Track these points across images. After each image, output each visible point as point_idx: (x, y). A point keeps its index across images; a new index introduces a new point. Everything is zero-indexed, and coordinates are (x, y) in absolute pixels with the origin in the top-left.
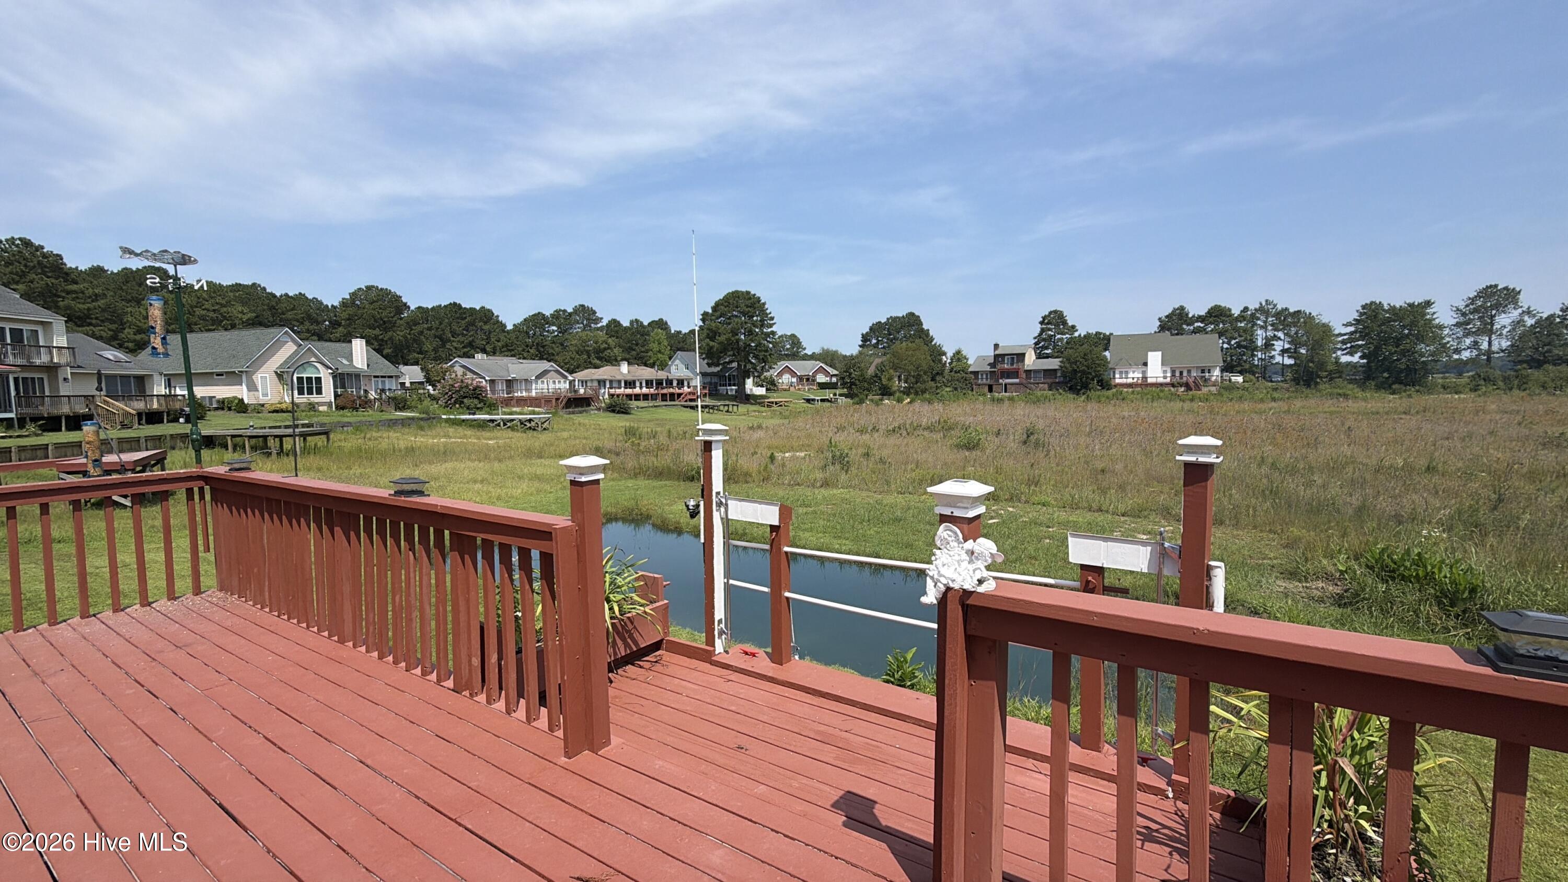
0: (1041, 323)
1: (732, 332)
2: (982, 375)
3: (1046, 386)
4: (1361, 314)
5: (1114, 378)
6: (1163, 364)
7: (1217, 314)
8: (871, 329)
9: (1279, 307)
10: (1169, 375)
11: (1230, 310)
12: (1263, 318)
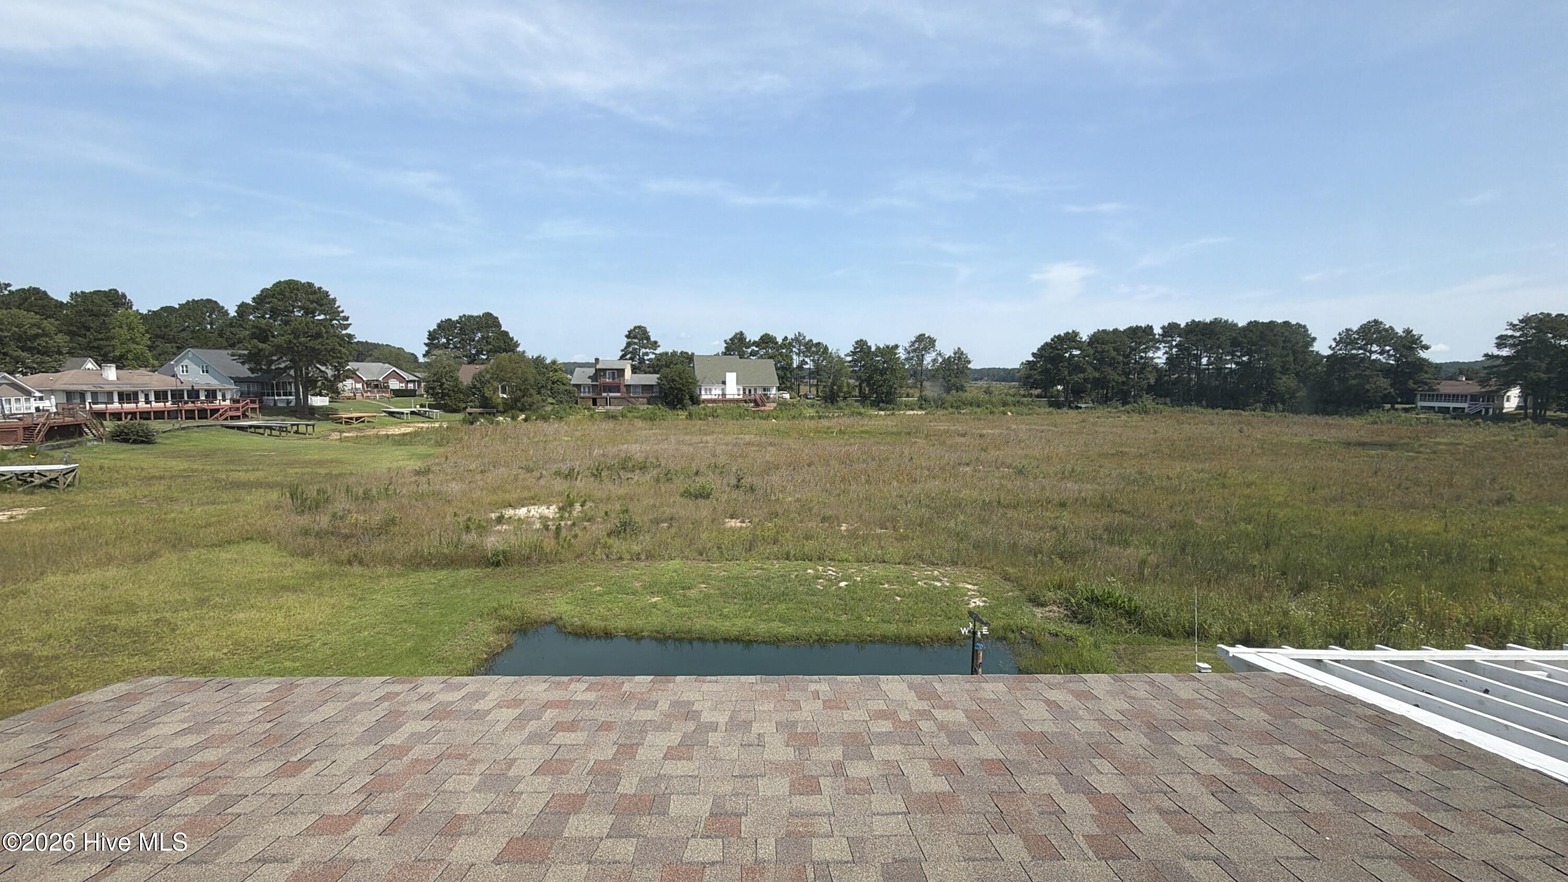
0: (628, 337)
1: (293, 332)
2: (584, 388)
3: (645, 400)
4: (855, 348)
5: (700, 394)
6: (737, 384)
7: (767, 340)
8: (439, 326)
9: (807, 339)
10: (741, 392)
11: (775, 338)
12: (797, 346)
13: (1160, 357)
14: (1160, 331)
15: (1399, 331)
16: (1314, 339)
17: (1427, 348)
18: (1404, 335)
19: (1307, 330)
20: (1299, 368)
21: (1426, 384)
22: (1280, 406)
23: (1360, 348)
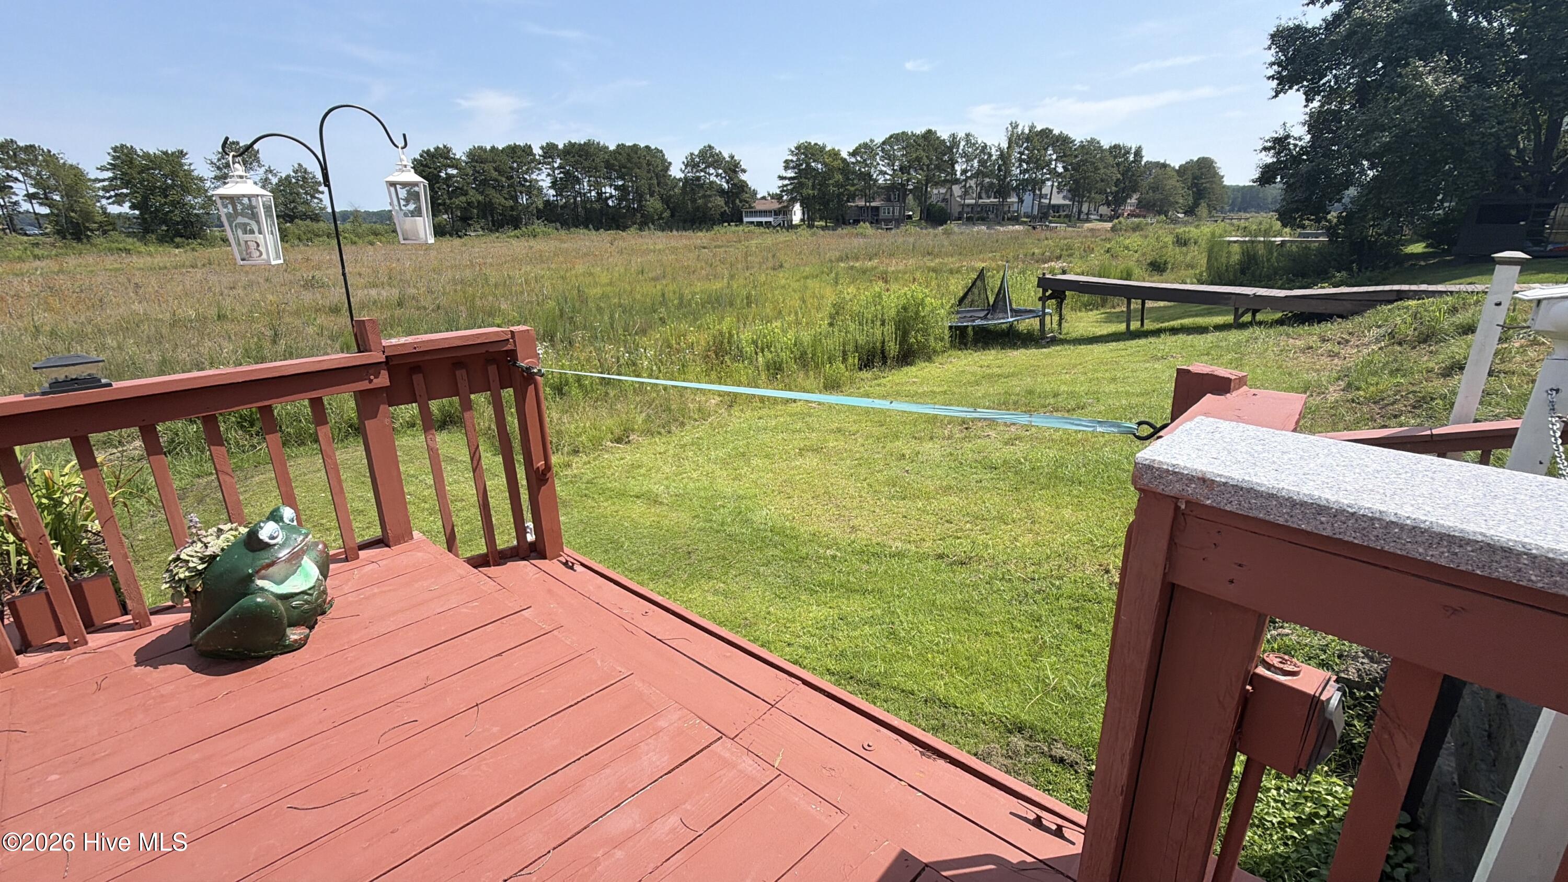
4: (114, 158)
13: (543, 178)
14: (541, 152)
15: (726, 155)
16: (670, 164)
17: (744, 171)
18: (728, 159)
19: (663, 155)
20: (662, 191)
21: (747, 202)
22: (652, 227)
23: (701, 171)
